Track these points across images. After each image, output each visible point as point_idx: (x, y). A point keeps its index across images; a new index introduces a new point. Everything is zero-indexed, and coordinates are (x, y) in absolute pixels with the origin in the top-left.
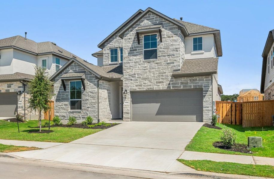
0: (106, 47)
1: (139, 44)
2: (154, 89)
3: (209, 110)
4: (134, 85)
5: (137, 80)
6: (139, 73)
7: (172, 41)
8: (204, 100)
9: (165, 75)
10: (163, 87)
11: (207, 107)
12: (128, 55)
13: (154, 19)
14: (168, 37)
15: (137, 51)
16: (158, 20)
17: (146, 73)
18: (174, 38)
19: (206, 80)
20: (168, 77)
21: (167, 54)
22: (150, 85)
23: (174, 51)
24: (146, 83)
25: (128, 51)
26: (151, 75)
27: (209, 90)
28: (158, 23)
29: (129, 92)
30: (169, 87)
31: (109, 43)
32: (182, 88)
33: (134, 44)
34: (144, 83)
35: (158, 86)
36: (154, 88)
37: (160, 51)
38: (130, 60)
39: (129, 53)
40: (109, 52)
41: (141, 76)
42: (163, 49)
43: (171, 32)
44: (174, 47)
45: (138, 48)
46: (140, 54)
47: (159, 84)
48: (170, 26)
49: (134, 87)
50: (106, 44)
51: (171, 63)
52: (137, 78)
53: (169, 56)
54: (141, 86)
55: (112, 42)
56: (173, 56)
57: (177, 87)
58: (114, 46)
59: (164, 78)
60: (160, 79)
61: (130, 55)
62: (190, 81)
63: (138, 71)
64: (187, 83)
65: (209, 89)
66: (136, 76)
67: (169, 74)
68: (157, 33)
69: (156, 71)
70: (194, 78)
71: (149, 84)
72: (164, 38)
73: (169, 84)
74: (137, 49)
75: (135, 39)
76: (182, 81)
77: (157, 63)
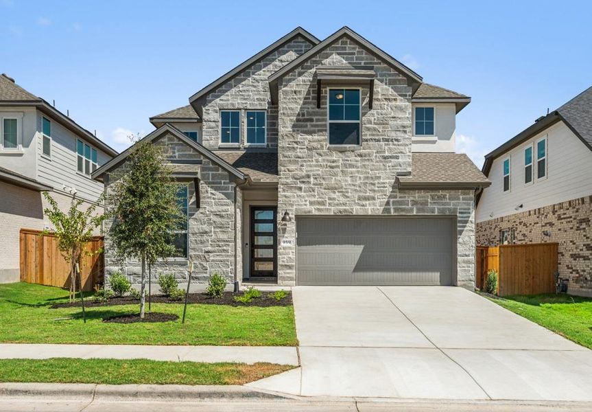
0: (210, 105)
1: (319, 107)
2: (354, 213)
3: (468, 262)
4: (306, 201)
5: (313, 191)
6: (319, 175)
7: (394, 108)
8: (460, 240)
9: (379, 183)
10: (374, 208)
11: (466, 256)
12: (291, 130)
13: (354, 54)
14: (386, 99)
15: (314, 123)
16: (365, 58)
17: (336, 175)
18: (398, 103)
19: (463, 199)
20: (385, 187)
21: (382, 135)
22: (345, 204)
23: (397, 132)
24: (334, 199)
25: (291, 120)
26: (346, 181)
27: (470, 219)
28: (363, 65)
29: (294, 216)
30: (387, 210)
31: (218, 96)
32: (415, 214)
33: (307, 106)
34: (330, 199)
35: (363, 206)
36: (352, 209)
37: (369, 129)
38: (296, 143)
39: (294, 126)
40: (218, 117)
41: (324, 182)
42: (375, 124)
43: (392, 88)
44: (399, 122)
45: (317, 115)
46: (321, 131)
47: (364, 203)
48: (390, 75)
49: (306, 205)
50: (210, 98)
51: (391, 157)
52: (314, 184)
53: (387, 140)
54: (323, 203)
55: (227, 93)
56: (396, 143)
57: (403, 210)
58: (232, 104)
59: (377, 189)
60: (368, 191)
61: (298, 131)
62: (433, 198)
63: (315, 168)
64: (426, 203)
65: (469, 217)
66: (312, 179)
67: (387, 181)
68: (360, 88)
69: (358, 172)
70: (441, 193)
71: (342, 200)
72: (378, 100)
73: (388, 203)
74: (314, 118)
75: (308, 93)
76: (415, 197)
77: (360, 155)
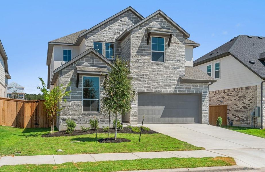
0: (88, 38)
1: (148, 44)
2: (162, 92)
3: (206, 113)
4: (142, 86)
5: (146, 82)
6: (148, 74)
7: (178, 47)
8: (203, 104)
9: (172, 79)
10: (170, 90)
11: (206, 111)
12: (136, 53)
13: (162, 22)
14: (175, 43)
15: (146, 51)
16: (167, 24)
17: (155, 75)
18: (180, 45)
19: (204, 87)
20: (175, 81)
21: (174, 59)
22: (158, 88)
23: (180, 58)
24: (154, 85)
25: (136, 49)
26: (159, 78)
27: (207, 95)
28: (166, 27)
29: (137, 93)
30: (175, 91)
31: (93, 35)
32: (186, 93)
33: (143, 43)
34: (152, 85)
35: (166, 89)
36: (162, 90)
37: (168, 55)
38: (138, 59)
39: (137, 52)
40: (92, 44)
41: (150, 78)
42: (171, 53)
43: (177, 38)
44: (180, 53)
45: (147, 48)
46: (149, 55)
47: (166, 87)
48: (176, 33)
49: (142, 88)
50: (89, 35)
51: (177, 68)
52: (146, 79)
53: (176, 61)
54: (149, 87)
55: (97, 34)
56: (179, 62)
57: (182, 91)
58: (99, 39)
59: (171, 81)
60: (168, 83)
61: (139, 54)
62: (193, 86)
63: (146, 72)
64: (190, 88)
65: (206, 95)
66: (145, 76)
67: (176, 78)
68: (164, 37)
69: (164, 74)
70: (196, 84)
71: (157, 86)
72: (172, 43)
73: (176, 88)
74: (146, 49)
75: (143, 38)
76: (186, 86)
77: (165, 67)
